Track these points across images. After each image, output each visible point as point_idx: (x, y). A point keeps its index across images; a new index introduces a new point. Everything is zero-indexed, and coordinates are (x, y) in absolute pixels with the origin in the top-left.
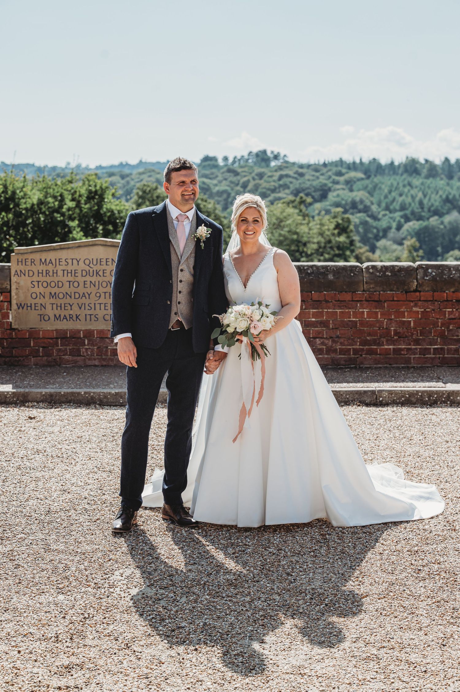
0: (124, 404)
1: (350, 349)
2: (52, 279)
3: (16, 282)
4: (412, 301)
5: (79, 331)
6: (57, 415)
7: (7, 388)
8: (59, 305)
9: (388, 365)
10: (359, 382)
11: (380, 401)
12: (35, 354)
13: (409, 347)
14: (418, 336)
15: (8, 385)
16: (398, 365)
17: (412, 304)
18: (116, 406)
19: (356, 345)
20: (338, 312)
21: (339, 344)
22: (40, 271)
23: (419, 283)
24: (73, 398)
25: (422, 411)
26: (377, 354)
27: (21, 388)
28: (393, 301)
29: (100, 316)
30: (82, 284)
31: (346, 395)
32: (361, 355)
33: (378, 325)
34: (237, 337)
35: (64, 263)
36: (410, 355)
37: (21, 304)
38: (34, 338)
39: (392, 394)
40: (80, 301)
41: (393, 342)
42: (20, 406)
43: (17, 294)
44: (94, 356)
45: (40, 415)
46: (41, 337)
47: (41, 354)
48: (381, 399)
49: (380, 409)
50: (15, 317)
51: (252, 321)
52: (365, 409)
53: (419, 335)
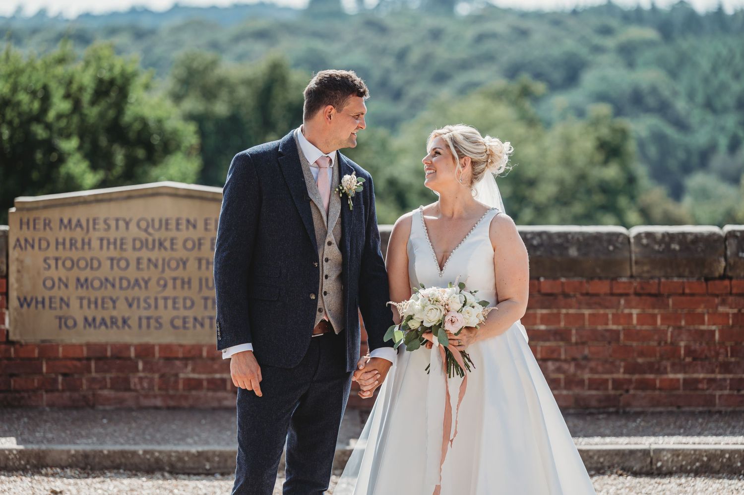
0: (213, 471)
1: (607, 381)
2: (80, 254)
3: (17, 259)
4: (717, 296)
5: (127, 347)
6: (99, 488)
7: (9, 443)
8: (93, 299)
9: (675, 409)
10: (621, 435)
11: (658, 469)
12: (50, 386)
13: (712, 376)
14: (727, 356)
15: (8, 439)
16: (692, 409)
17: (717, 301)
18: (198, 474)
19: (618, 372)
20: (587, 317)
21: (587, 370)
22: (61, 240)
23: (730, 264)
24: (123, 460)
25: (730, 485)
26: (654, 388)
27: (32, 443)
28: (683, 294)
29: (165, 320)
30: (133, 264)
31: (599, 457)
32: (627, 391)
33: (656, 337)
34: (426, 337)
35: (101, 225)
36: (714, 390)
37: (25, 299)
38: (48, 359)
39: (678, 456)
40: (130, 294)
41: (684, 368)
42: (33, 474)
43: (18, 280)
44: (153, 390)
45: (70, 488)
46: (61, 355)
47: (60, 387)
48: (659, 464)
49: (658, 480)
50: (15, 322)
51: (448, 311)
52: (630, 480)
53: (729, 355)
